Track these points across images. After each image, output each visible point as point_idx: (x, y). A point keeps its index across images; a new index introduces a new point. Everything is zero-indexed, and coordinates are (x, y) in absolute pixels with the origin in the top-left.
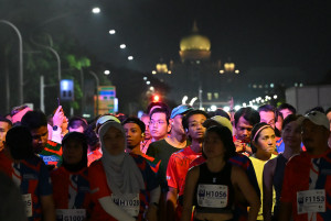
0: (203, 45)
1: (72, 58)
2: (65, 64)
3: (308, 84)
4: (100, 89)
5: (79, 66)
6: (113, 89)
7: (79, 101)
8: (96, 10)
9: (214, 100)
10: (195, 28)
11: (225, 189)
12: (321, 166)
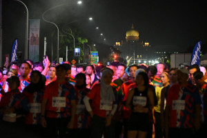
0: (136, 34)
1: (80, 39)
2: (77, 41)
3: (180, 53)
4: (91, 52)
5: (83, 42)
6: (97, 52)
7: (82, 57)
8: (91, 19)
9: (140, 58)
10: (133, 28)
11: (145, 99)
12: (184, 90)
